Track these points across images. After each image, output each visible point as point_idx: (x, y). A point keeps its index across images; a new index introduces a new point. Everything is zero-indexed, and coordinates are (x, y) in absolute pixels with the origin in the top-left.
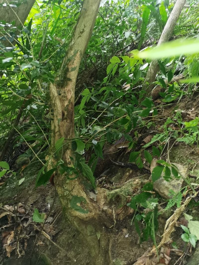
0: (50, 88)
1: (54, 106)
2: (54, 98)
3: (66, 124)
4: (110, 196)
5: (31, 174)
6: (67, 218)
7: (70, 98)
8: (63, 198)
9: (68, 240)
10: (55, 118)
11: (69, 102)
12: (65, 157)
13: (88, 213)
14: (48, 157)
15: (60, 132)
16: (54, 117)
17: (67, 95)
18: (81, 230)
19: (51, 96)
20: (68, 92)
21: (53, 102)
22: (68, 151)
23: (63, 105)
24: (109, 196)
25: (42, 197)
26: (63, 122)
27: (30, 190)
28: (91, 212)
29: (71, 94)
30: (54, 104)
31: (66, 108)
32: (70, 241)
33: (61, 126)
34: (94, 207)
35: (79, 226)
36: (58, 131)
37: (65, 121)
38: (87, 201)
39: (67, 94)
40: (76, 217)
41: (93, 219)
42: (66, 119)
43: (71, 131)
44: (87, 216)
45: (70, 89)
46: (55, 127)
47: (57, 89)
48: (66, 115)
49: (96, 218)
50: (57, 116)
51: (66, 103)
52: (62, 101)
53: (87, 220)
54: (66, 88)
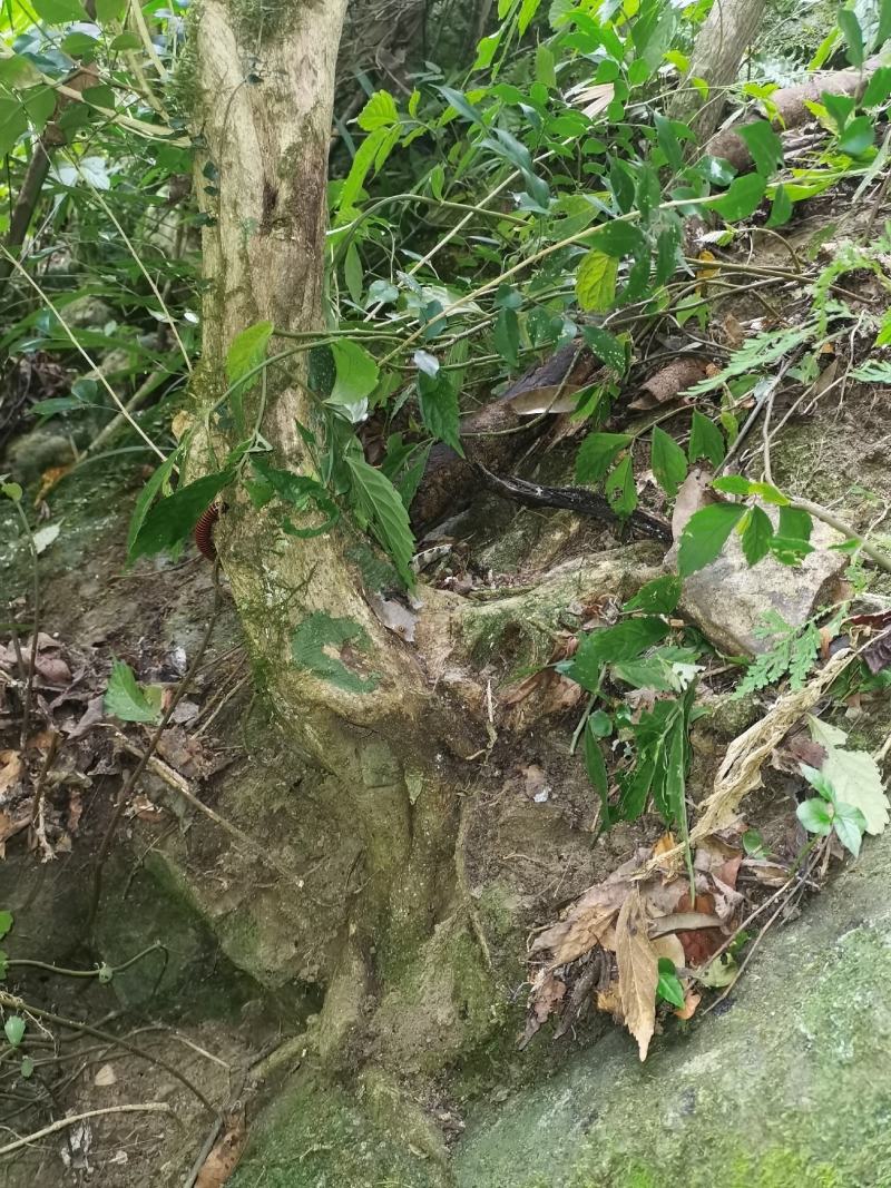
0: (200, 36)
1: (224, 144)
2: (226, 99)
3: (284, 250)
4: (477, 624)
5: (91, 512)
6: (275, 710)
7: (308, 109)
8: (257, 618)
9: (267, 803)
10: (223, 213)
11: (306, 127)
12: (275, 424)
13: (376, 692)
14: (185, 418)
15: (250, 294)
16: (218, 209)
17: (294, 87)
18: (336, 763)
19: (205, 86)
20: (298, 70)
21: (218, 123)
22: (288, 392)
23: (269, 147)
24: (471, 624)
25: (148, 614)
26: (267, 240)
27: (88, 581)
28: (388, 686)
29: (314, 83)
30: (223, 133)
31: (285, 159)
32: (276, 806)
33: (257, 262)
34: (404, 669)
35: (328, 745)
36: (240, 289)
37: (280, 232)
38: (375, 639)
39: (293, 80)
40: (316, 704)
41: (396, 718)
42: (285, 222)
43: (308, 293)
44: (369, 704)
45: (311, 53)
46: (224, 263)
47: (241, 50)
48: (286, 202)
49: (408, 716)
50: (235, 205)
51: (288, 136)
52: (265, 120)
53: (369, 720)
54: (287, 48)
